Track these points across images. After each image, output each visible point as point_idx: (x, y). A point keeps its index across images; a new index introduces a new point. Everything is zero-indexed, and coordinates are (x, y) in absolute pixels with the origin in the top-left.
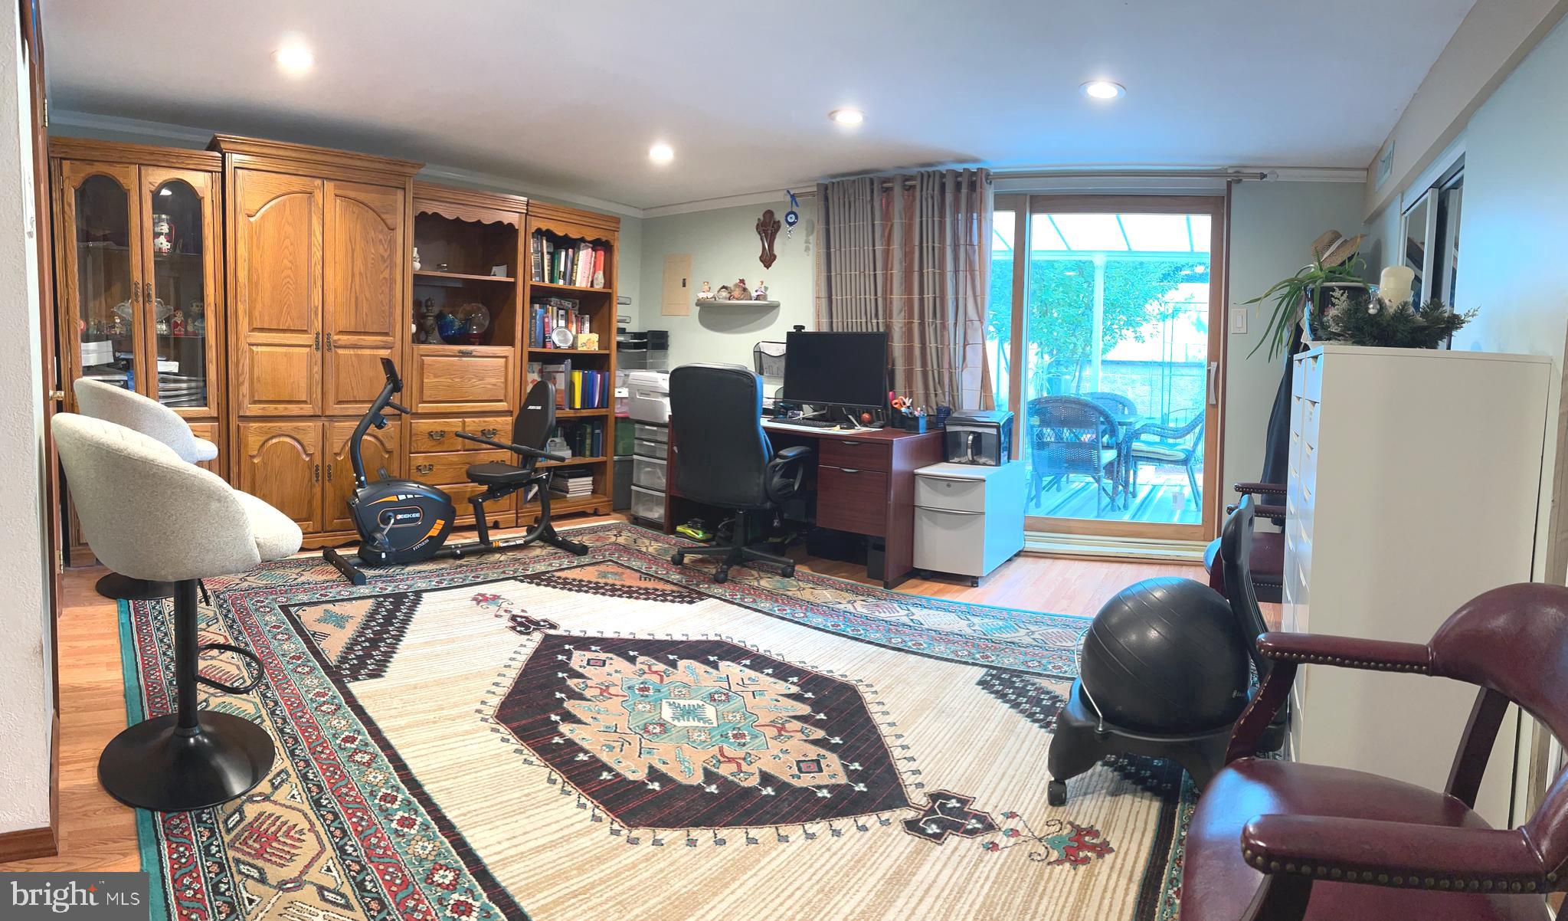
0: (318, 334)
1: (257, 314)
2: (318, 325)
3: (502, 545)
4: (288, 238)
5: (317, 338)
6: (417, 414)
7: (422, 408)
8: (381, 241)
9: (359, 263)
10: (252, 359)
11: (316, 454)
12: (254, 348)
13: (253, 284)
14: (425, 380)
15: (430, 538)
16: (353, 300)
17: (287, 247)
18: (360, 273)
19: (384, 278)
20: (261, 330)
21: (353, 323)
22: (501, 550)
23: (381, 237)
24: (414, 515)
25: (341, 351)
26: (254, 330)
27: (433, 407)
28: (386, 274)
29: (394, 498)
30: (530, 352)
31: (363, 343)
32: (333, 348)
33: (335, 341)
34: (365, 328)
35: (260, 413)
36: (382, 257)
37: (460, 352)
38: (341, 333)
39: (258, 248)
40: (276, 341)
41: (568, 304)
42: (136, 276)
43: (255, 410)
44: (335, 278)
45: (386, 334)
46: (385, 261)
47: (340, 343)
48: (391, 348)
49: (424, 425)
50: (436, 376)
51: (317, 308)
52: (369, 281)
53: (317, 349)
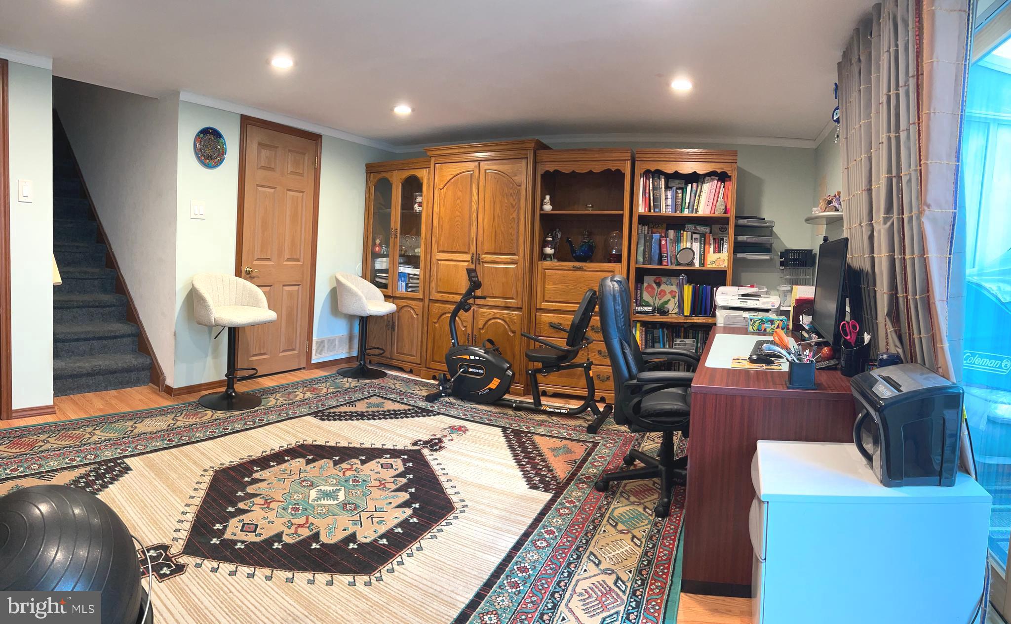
0: (473, 254)
1: (441, 243)
2: (473, 249)
3: (548, 409)
4: (459, 199)
5: (472, 257)
6: (541, 309)
7: (545, 305)
8: (511, 194)
9: (498, 211)
10: (438, 268)
11: (468, 326)
12: (440, 262)
13: (441, 226)
14: (546, 286)
15: (490, 389)
16: (494, 233)
17: (458, 204)
18: (498, 216)
19: (513, 218)
20: (444, 252)
21: (493, 247)
22: (545, 412)
23: (511, 191)
24: (480, 371)
25: (486, 265)
26: (440, 252)
27: (553, 306)
28: (515, 215)
29: (467, 357)
30: (636, 268)
31: (500, 260)
32: (481, 263)
33: (483, 259)
34: (500, 250)
35: (440, 299)
36: (512, 204)
37: (574, 267)
38: (487, 253)
39: (444, 206)
40: (450, 258)
41: (701, 229)
42: (392, 225)
43: (438, 296)
44: (485, 221)
45: (514, 254)
46: (514, 207)
47: (485, 260)
48: (517, 263)
49: (546, 317)
50: (554, 284)
51: (473, 239)
52: (504, 221)
53: (472, 263)
